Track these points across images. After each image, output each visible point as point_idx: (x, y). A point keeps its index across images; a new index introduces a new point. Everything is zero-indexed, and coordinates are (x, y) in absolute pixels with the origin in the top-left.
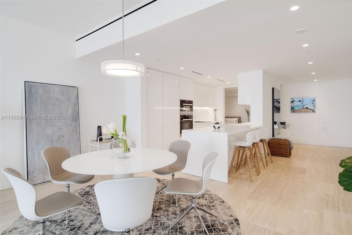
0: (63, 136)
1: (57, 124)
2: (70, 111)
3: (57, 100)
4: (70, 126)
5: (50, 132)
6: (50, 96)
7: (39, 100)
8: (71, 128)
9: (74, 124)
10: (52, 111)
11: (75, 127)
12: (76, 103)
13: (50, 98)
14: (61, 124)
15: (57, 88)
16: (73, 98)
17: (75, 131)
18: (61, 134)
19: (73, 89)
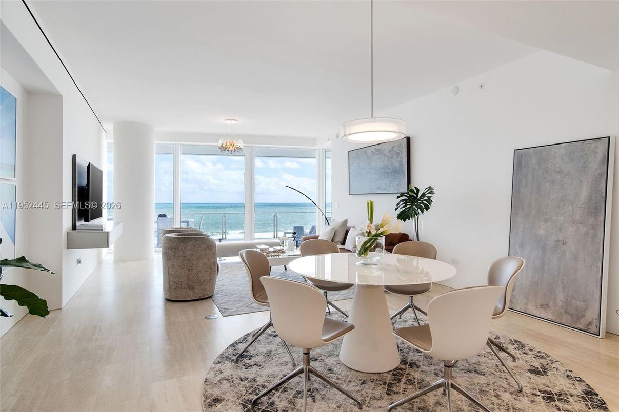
0: (564, 243)
1: (554, 218)
2: (584, 193)
3: (560, 172)
4: (581, 223)
5: (541, 232)
6: (547, 167)
7: (530, 177)
8: (583, 229)
9: (591, 220)
10: (549, 194)
11: (594, 227)
12: (600, 175)
13: (547, 171)
14: (562, 218)
15: (561, 151)
16: (595, 164)
17: (590, 236)
18: (561, 238)
19: (597, 143)
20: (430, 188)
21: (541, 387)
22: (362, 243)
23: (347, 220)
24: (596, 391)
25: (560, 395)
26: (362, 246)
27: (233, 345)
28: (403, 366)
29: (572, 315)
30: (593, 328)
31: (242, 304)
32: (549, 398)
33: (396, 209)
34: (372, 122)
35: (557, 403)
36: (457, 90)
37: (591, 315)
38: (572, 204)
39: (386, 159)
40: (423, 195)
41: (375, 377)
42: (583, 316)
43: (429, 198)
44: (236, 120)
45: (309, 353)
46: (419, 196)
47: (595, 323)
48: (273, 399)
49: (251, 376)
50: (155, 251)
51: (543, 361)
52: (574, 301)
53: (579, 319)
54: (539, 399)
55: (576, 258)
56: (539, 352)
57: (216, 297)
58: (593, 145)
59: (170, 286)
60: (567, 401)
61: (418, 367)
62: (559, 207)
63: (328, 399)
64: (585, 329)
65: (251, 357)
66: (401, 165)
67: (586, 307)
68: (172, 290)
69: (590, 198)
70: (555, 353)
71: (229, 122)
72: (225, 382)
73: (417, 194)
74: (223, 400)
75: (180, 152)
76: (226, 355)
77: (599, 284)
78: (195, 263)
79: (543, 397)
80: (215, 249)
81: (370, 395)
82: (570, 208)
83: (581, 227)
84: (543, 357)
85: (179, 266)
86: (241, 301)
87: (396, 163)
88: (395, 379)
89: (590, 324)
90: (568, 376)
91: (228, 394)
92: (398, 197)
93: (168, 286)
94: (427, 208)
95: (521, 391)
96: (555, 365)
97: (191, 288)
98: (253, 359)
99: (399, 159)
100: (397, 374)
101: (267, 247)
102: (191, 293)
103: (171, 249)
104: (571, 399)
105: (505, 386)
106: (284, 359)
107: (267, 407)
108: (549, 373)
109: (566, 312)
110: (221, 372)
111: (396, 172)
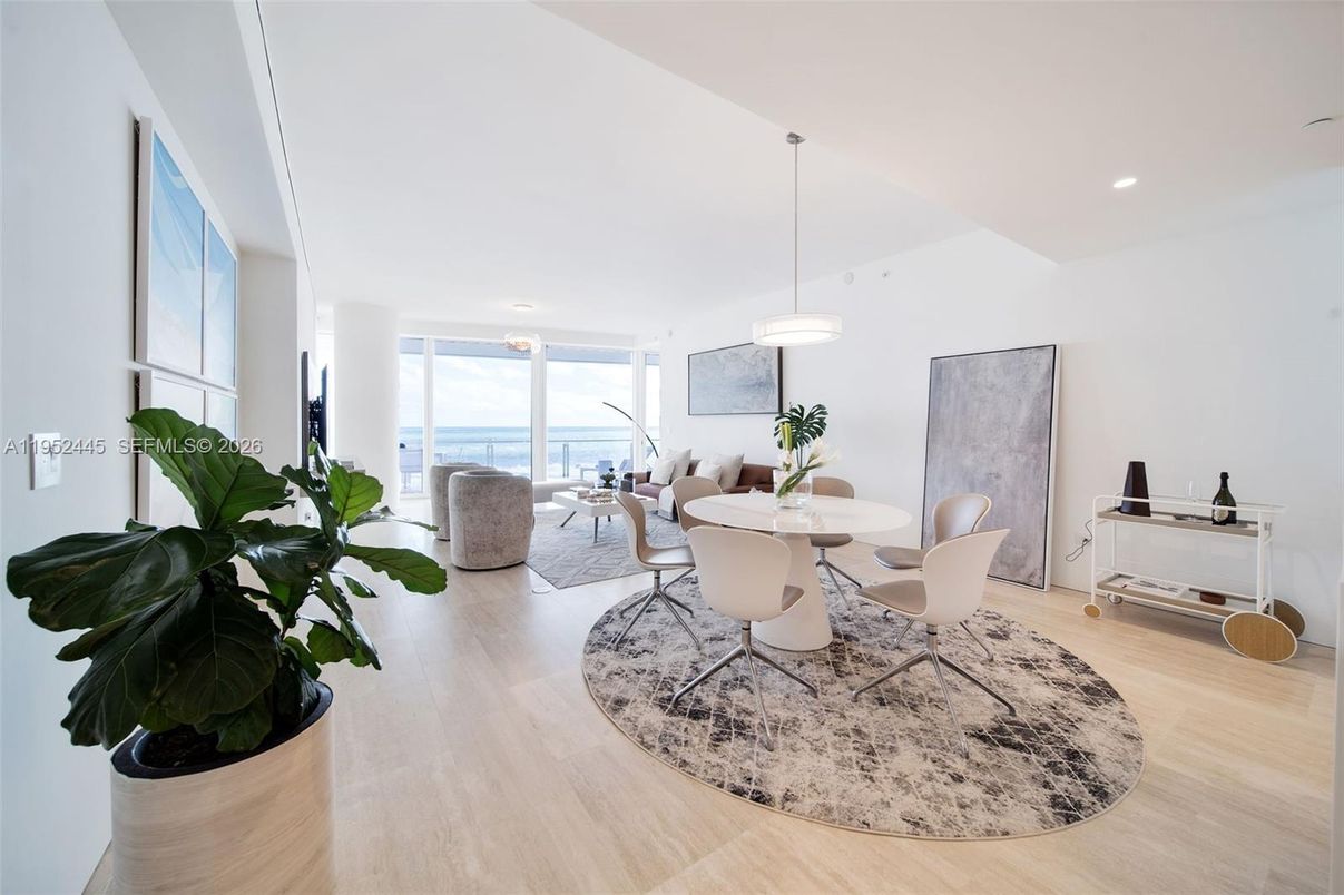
0: (998, 476)
1: (985, 445)
2: (1024, 414)
4: (1020, 452)
5: (968, 462)
6: (975, 381)
7: (952, 393)
8: (1022, 459)
9: (1033, 448)
10: (978, 416)
11: (1036, 456)
12: (1044, 392)
13: (975, 385)
14: (995, 445)
15: (994, 360)
16: (1037, 380)
17: (1032, 466)
18: (994, 470)
19: (1040, 353)
20: (820, 407)
21: (1011, 653)
22: (785, 480)
23: (690, 451)
24: (1073, 653)
25: (1037, 661)
26: (784, 485)
27: (597, 627)
28: (838, 640)
29: (1008, 566)
30: (1036, 581)
31: (574, 571)
32: (1027, 666)
33: (775, 435)
34: (797, 318)
35: (1039, 671)
36: (850, 278)
37: (1033, 564)
38: (1008, 428)
39: (747, 367)
40: (811, 416)
41: (811, 656)
42: (1023, 566)
43: (821, 420)
44: (531, 307)
45: (749, 629)
46: (805, 417)
47: (1039, 573)
48: (695, 694)
49: (648, 667)
50: (401, 499)
51: (997, 622)
52: (1011, 548)
53: (1018, 570)
54: (1016, 667)
55: (1013, 495)
56: (988, 612)
57: (530, 561)
58: (1034, 356)
59: (466, 548)
60: (1047, 668)
61: (857, 640)
62: (991, 431)
63: (768, 688)
64: (1026, 581)
65: (632, 642)
66: (769, 375)
67: (1027, 555)
68: (470, 555)
69: (1031, 421)
70: (1007, 612)
71: (520, 309)
72: (616, 677)
73: (802, 415)
74: (628, 701)
75: (433, 350)
76: (595, 641)
77: (1044, 526)
78: (504, 513)
79: (1020, 665)
80: (531, 491)
81: (818, 680)
82: (1007, 432)
83: (1020, 456)
84: (995, 618)
85: (481, 519)
86: (573, 567)
87: (762, 374)
88: (837, 657)
89: (1032, 575)
90: (1034, 639)
91: (630, 692)
92: (777, 419)
93: (462, 548)
94: (820, 434)
95: (992, 660)
96: (1013, 627)
97: (499, 550)
98: (637, 644)
99: (766, 367)
100: (835, 648)
101: (587, 489)
102: (498, 558)
103: (469, 495)
104: (1051, 665)
105: (972, 656)
106: (680, 642)
107: (693, 706)
108: (1011, 636)
109: (1001, 562)
110: (604, 665)
111: (761, 385)
